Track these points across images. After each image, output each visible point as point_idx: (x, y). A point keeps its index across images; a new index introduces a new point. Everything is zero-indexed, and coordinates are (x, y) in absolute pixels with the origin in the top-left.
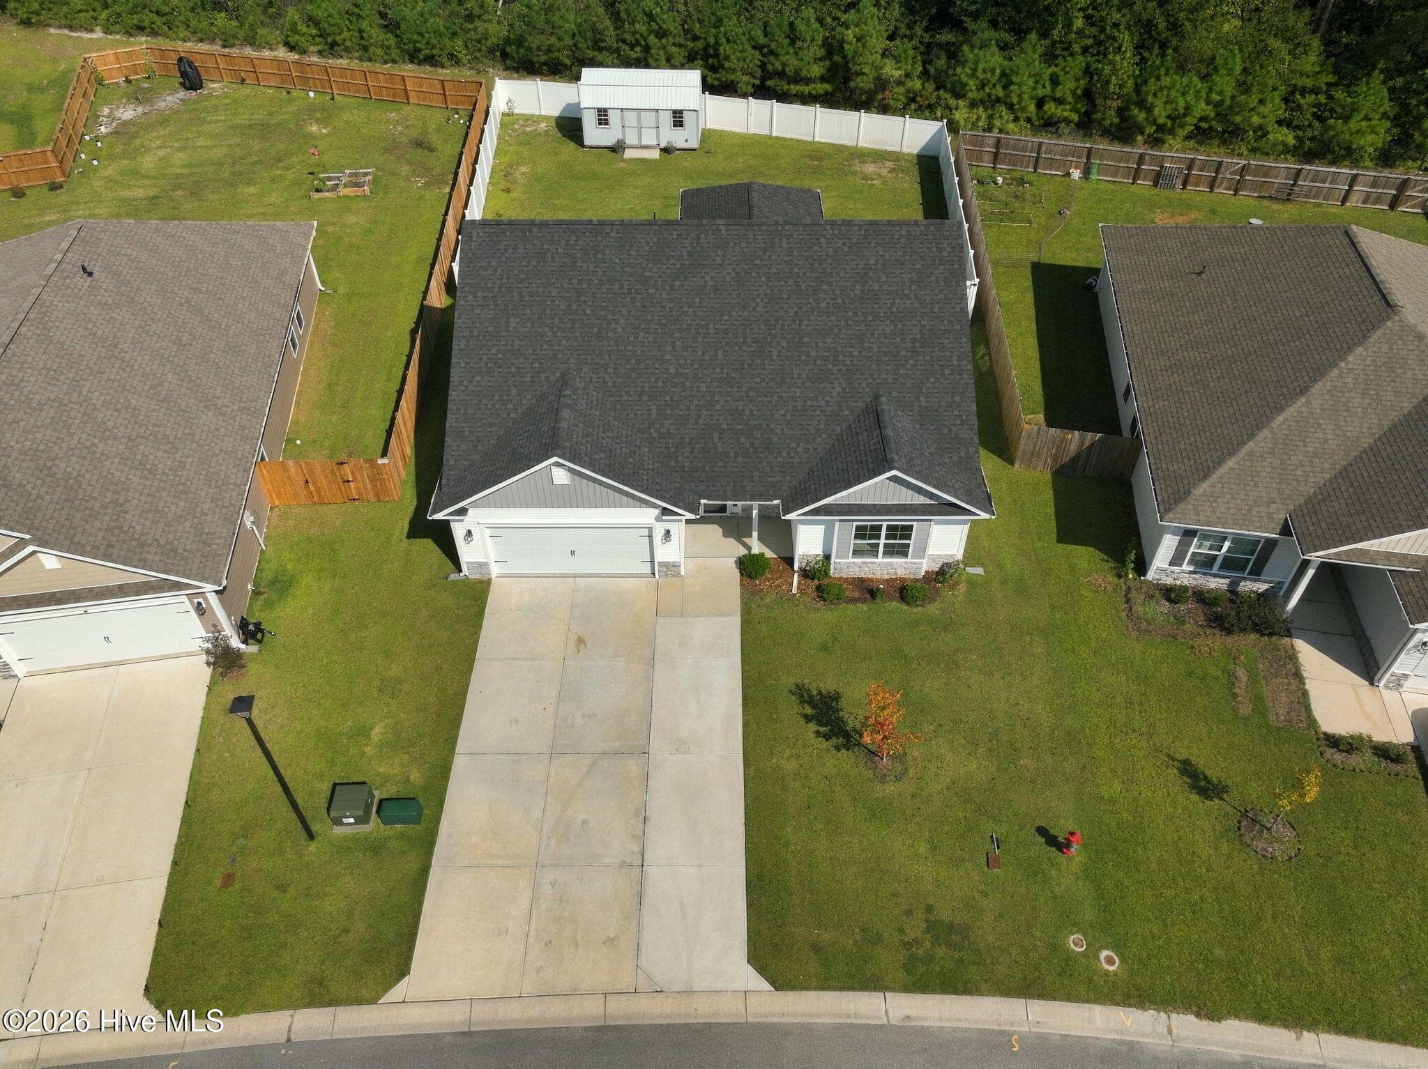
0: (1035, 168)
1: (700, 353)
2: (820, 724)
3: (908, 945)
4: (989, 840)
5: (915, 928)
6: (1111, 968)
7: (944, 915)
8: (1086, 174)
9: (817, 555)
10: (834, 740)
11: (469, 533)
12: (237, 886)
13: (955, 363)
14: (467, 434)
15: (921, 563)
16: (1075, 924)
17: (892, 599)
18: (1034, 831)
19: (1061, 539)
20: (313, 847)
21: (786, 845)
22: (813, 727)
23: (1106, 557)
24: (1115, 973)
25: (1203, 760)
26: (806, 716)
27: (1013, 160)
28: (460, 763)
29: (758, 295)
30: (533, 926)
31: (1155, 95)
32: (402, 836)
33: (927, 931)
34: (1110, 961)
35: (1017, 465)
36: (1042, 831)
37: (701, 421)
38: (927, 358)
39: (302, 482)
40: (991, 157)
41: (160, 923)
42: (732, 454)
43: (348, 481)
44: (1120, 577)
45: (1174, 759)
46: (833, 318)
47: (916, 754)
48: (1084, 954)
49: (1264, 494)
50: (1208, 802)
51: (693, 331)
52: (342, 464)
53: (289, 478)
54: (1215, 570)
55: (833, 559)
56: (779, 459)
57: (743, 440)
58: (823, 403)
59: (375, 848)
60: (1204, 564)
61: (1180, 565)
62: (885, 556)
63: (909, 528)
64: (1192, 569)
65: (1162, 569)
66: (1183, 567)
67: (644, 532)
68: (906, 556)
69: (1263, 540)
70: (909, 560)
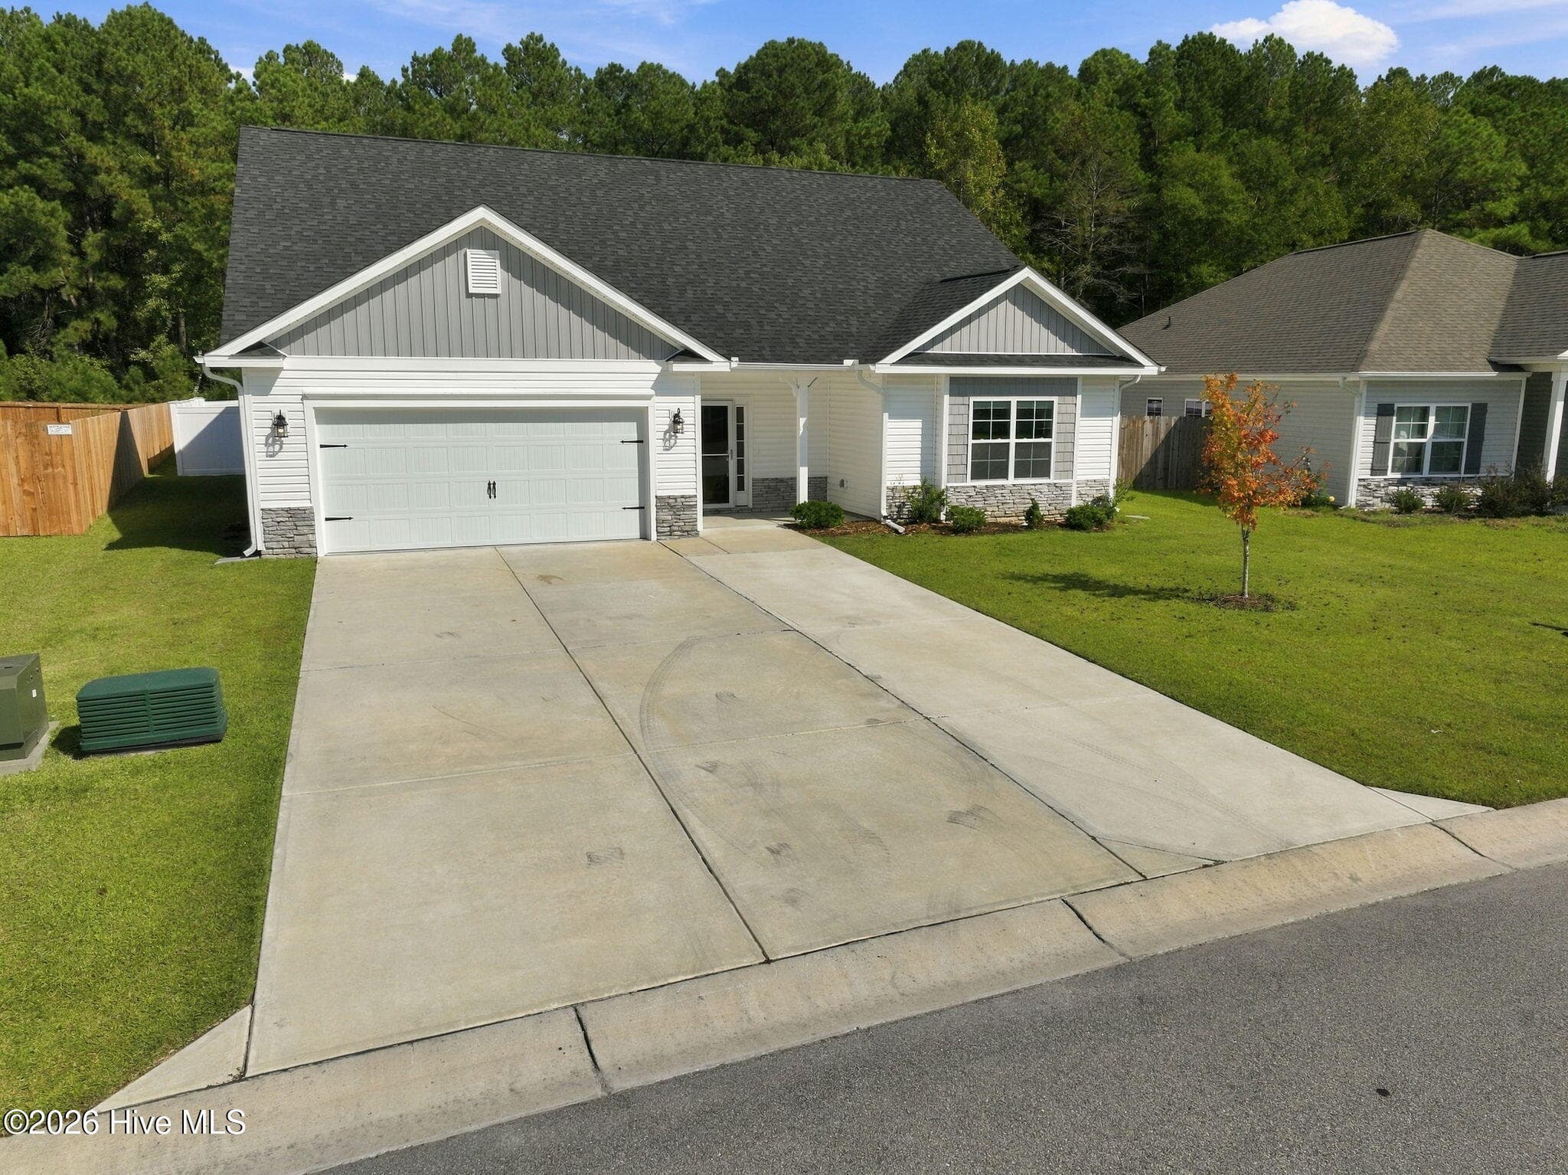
9: (915, 488)
11: (280, 421)
15: (1071, 486)
17: (1054, 529)
54: (1426, 472)
55: (944, 484)
60: (1413, 463)
61: (1384, 471)
62: (1017, 476)
63: (1047, 411)
64: (1398, 476)
65: (1365, 485)
66: (1390, 475)
67: (630, 430)
68: (1048, 475)
69: (1469, 405)
70: (1052, 480)
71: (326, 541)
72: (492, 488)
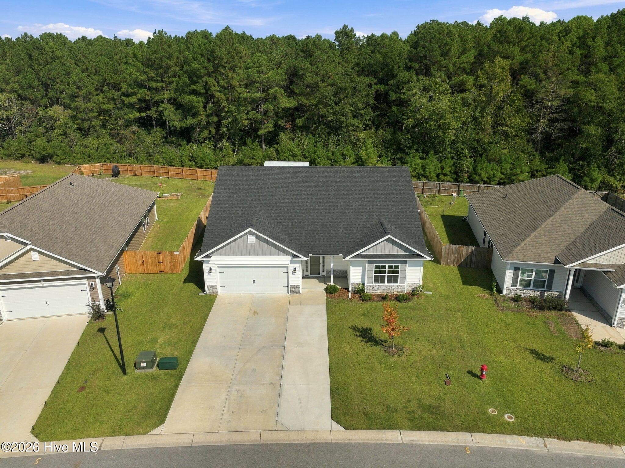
0: (439, 193)
1: (309, 206)
2: (363, 338)
3: (409, 413)
4: (444, 376)
5: (413, 406)
6: (511, 421)
7: (426, 402)
8: (459, 194)
9: (360, 284)
10: (370, 343)
11: (211, 269)
12: (86, 390)
13: (411, 209)
14: (214, 232)
15: (404, 286)
16: (490, 404)
17: (393, 301)
18: (466, 372)
19: (463, 284)
20: (125, 377)
21: (349, 378)
22: (360, 339)
23: (484, 289)
24: (514, 422)
25: (540, 349)
26: (357, 335)
27: (430, 191)
28: (197, 350)
29: (332, 188)
30: (227, 406)
31: (481, 170)
32: (168, 374)
33: (419, 407)
34: (510, 418)
35: (442, 263)
36: (469, 372)
37: (309, 228)
38: (400, 207)
39: (141, 262)
40: (421, 190)
41: (46, 404)
42: (322, 239)
43: (160, 262)
44: (491, 295)
45: (527, 349)
46: (362, 195)
47: (408, 347)
48: (497, 415)
49: (544, 250)
50: (546, 363)
51: (306, 199)
52: (159, 253)
53: (136, 260)
54: (531, 287)
55: (366, 284)
56: (342, 240)
57: (326, 234)
58: (359, 222)
59: (155, 378)
60: (527, 284)
61: (516, 286)
62: (388, 282)
63: (397, 267)
64: (522, 288)
65: (509, 289)
66: (518, 287)
67: (285, 270)
68: (397, 282)
69: (549, 270)
70: (399, 284)
71: (219, 290)
72: (254, 281)
